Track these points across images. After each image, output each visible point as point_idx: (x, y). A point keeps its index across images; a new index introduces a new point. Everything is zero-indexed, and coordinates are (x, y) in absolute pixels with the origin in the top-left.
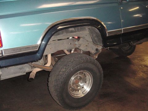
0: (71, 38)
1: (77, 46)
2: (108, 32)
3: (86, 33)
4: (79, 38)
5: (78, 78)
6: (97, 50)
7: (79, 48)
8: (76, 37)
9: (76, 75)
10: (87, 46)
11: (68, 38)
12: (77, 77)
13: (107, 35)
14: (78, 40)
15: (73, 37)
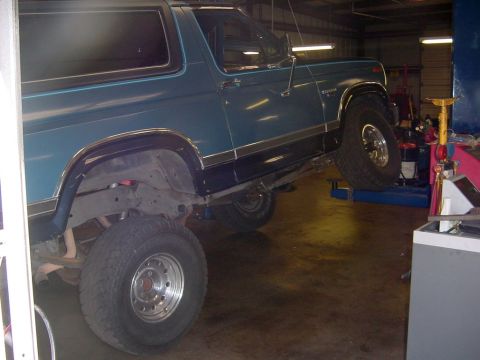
0: (114, 186)
1: (133, 205)
2: (204, 160)
3: (151, 169)
4: (134, 184)
5: (150, 274)
6: (181, 208)
7: (138, 208)
8: (128, 183)
9: (142, 269)
10: (155, 201)
11: (108, 187)
12: (146, 272)
13: (203, 167)
14: (134, 190)
15: (120, 185)
